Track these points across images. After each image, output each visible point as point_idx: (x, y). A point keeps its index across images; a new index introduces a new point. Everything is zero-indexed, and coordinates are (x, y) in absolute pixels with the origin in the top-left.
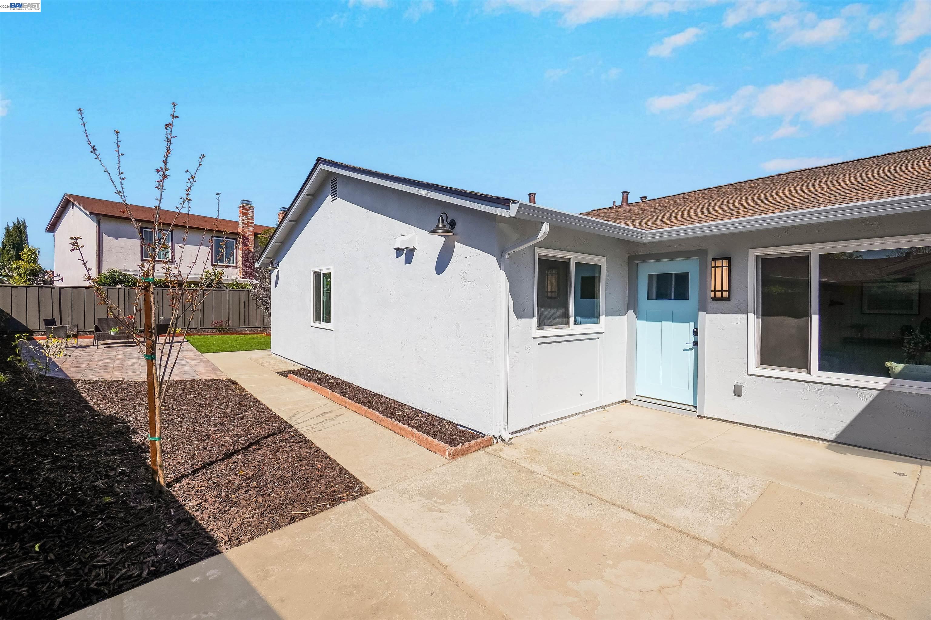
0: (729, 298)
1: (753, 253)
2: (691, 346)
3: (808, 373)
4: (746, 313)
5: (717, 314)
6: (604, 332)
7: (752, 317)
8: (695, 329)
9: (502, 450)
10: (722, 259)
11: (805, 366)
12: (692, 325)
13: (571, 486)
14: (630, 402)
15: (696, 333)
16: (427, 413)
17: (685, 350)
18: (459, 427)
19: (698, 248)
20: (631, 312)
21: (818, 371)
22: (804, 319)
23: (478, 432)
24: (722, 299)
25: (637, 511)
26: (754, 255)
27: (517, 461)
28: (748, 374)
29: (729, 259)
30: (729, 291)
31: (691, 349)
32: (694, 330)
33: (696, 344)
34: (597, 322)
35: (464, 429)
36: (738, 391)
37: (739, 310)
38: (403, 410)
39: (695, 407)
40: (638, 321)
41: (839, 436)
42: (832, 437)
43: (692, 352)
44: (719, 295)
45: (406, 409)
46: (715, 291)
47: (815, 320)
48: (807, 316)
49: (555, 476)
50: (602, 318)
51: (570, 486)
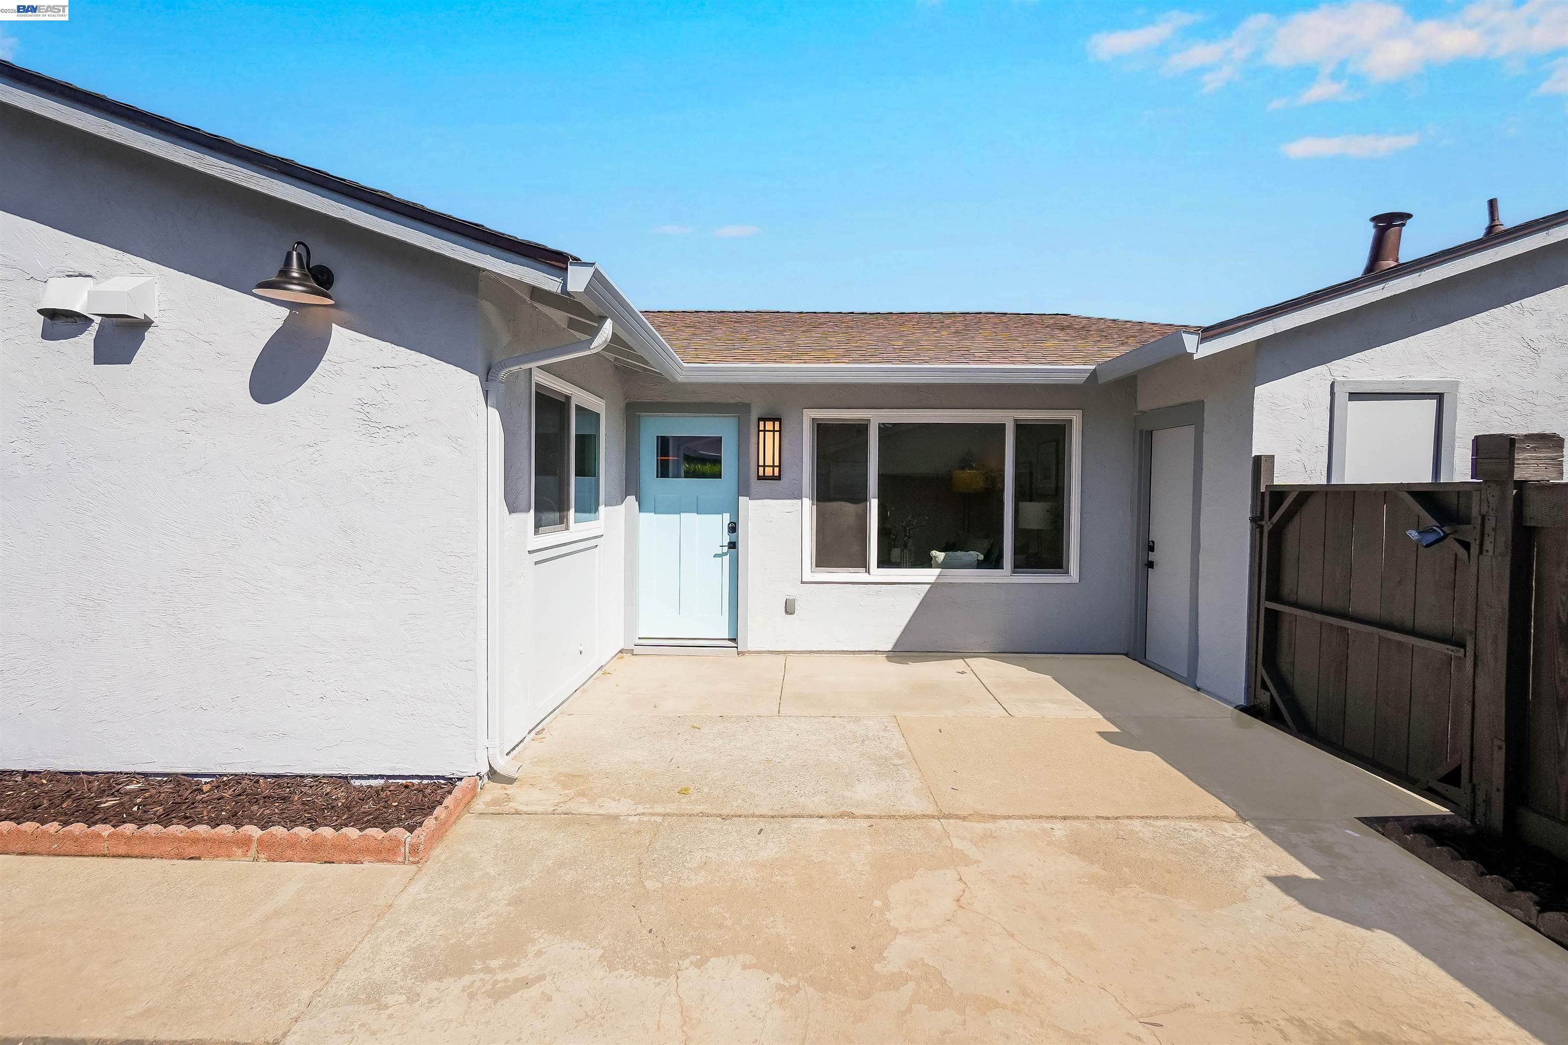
0: (779, 478)
1: (809, 415)
2: (725, 549)
3: (866, 572)
4: (800, 497)
5: (764, 500)
6: (602, 535)
7: (807, 502)
8: (731, 523)
9: (508, 798)
10: (774, 420)
11: (863, 563)
12: (727, 518)
13: (701, 815)
14: (631, 652)
15: (733, 528)
16: (232, 775)
17: (716, 556)
18: (357, 783)
19: (738, 400)
20: (631, 499)
21: (878, 567)
22: (862, 505)
23: (430, 777)
24: (773, 478)
25: (822, 813)
26: (810, 417)
27: (564, 808)
28: (802, 582)
29: (779, 420)
30: (780, 466)
31: (724, 554)
32: (729, 524)
33: (733, 545)
34: (597, 519)
35: (381, 782)
36: (789, 609)
37: (791, 493)
38: (118, 791)
39: (734, 640)
40: (642, 515)
41: (895, 645)
42: (889, 647)
43: (726, 559)
44: (769, 471)
45: (127, 785)
46: (764, 466)
47: (874, 504)
48: (866, 500)
49: (659, 809)
50: (602, 508)
51: (698, 815)
